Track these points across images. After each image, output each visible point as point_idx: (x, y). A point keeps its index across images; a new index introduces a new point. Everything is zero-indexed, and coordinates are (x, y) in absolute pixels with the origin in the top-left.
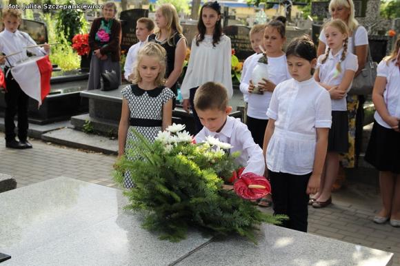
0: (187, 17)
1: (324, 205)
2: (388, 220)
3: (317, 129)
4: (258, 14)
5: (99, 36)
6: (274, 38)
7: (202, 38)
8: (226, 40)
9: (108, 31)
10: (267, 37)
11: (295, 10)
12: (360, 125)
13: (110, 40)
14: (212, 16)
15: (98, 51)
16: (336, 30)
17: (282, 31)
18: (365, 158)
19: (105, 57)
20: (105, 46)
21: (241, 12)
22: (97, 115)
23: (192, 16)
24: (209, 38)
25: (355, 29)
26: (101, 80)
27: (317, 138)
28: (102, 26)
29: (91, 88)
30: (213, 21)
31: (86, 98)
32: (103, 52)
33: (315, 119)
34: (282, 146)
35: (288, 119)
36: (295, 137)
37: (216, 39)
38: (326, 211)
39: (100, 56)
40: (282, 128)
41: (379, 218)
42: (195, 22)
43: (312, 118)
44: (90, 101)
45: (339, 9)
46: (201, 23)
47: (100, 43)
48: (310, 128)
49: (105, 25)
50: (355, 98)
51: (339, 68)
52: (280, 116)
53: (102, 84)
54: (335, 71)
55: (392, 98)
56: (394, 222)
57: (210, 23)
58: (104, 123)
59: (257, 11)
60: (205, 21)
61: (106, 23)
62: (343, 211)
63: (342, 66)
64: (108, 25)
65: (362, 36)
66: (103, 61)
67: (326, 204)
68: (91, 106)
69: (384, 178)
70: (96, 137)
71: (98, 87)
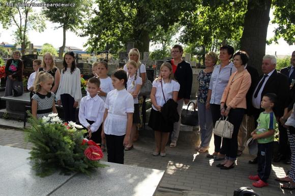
0: (57, 58)
1: (130, 149)
2: (159, 154)
3: (127, 113)
4: (92, 57)
5: (11, 68)
6: (102, 69)
7: (66, 69)
8: (78, 70)
9: (16, 66)
10: (99, 69)
11: (110, 56)
12: (144, 110)
13: (17, 70)
14: (70, 59)
15: (10, 76)
16: (132, 66)
17: (106, 66)
18: (148, 125)
19: (15, 79)
20: (15, 73)
21: (83, 56)
22: (11, 109)
23: (59, 58)
24: (69, 69)
25: (140, 65)
26: (13, 91)
27: (128, 118)
28: (13, 63)
29: (7, 95)
30: (71, 61)
31: (4, 101)
32: (13, 77)
33: (126, 109)
34: (111, 122)
35: (113, 108)
36: (117, 117)
37: (73, 70)
38: (131, 152)
39: (12, 78)
40: (111, 113)
41: (155, 153)
42: (61, 61)
43: (124, 108)
44: (7, 102)
45: (134, 55)
46: (65, 61)
47: (11, 72)
48: (124, 113)
49: (14, 63)
50: (141, 97)
51: (134, 84)
52: (110, 107)
53: (13, 93)
54: (132, 85)
55: (158, 97)
56: (162, 154)
57: (69, 62)
58: (15, 113)
59: (92, 55)
60: (67, 61)
61: (15, 62)
62: (139, 151)
63: (135, 83)
64: (16, 63)
65: (143, 69)
66: (14, 81)
67: (131, 148)
68: (7, 105)
69: (157, 134)
70: (10, 121)
71: (11, 95)
